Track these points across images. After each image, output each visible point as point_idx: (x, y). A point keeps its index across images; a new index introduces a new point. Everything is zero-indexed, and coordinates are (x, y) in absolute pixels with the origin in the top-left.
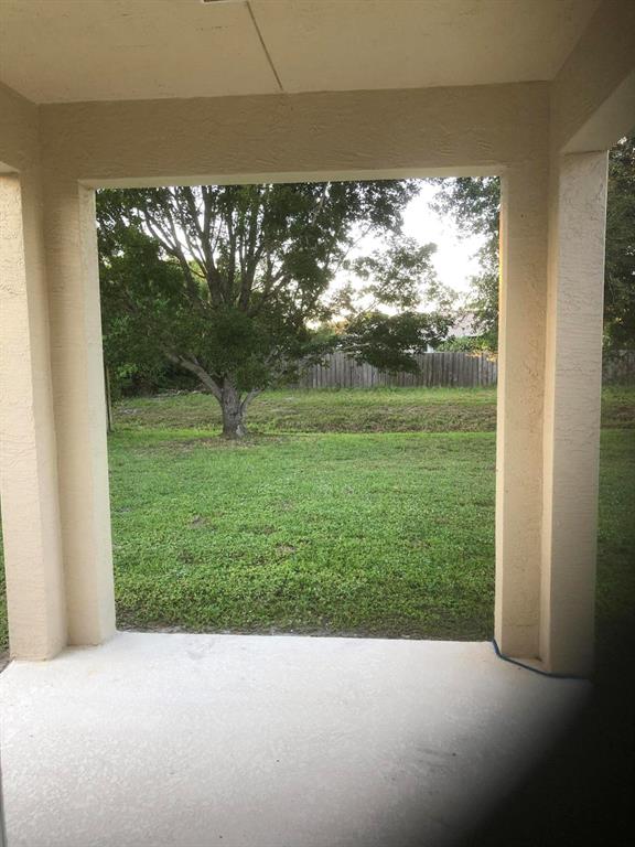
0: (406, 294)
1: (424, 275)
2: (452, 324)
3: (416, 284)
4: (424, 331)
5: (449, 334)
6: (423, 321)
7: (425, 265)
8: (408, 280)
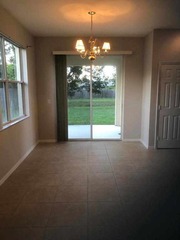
0: (98, 77)
1: (102, 73)
2: (108, 83)
3: (100, 75)
4: (102, 85)
5: (107, 85)
6: (102, 83)
7: (102, 71)
8: (99, 74)
